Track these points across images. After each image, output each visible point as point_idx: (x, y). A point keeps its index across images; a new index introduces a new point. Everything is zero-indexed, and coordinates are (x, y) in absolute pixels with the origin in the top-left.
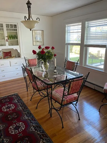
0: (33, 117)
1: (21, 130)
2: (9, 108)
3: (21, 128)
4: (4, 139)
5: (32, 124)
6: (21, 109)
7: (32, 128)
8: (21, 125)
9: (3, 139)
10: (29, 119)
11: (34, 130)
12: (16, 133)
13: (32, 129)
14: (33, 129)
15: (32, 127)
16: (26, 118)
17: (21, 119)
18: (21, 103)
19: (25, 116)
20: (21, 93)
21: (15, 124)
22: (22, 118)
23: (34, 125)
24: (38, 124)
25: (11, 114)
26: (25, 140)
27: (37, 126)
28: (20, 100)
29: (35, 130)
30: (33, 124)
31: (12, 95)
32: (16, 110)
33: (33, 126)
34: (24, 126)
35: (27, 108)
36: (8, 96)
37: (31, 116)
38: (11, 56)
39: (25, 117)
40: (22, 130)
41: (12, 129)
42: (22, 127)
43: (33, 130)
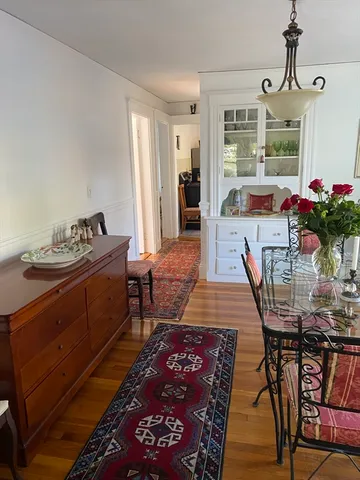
0: (223, 425)
1: (162, 443)
2: (185, 362)
3: (168, 438)
4: (113, 441)
5: (202, 444)
6: (211, 384)
7: (193, 458)
8: (174, 430)
9: (110, 439)
10: (206, 426)
11: (192, 469)
12: (147, 443)
13: (191, 462)
14: (193, 462)
15: (195, 455)
16: (203, 417)
17: (189, 411)
18: (225, 365)
19: (205, 409)
20: (248, 334)
21: (162, 417)
22: (191, 410)
23: (204, 451)
24: (218, 457)
25: (178, 384)
27: (210, 462)
28: (229, 353)
29: (198, 470)
30: (205, 446)
31: (220, 331)
32: (198, 378)
33: (200, 454)
34: (180, 436)
35: (228, 390)
36: (209, 329)
37: (219, 421)
38: (271, 210)
39: (202, 414)
40: (164, 445)
41: (148, 425)
42: (171, 438)
43: (190, 465)
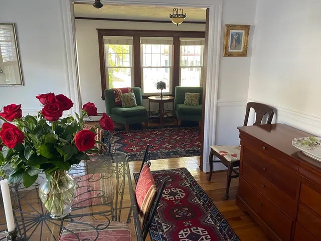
1: (187, 231)
3: (186, 234)
4: (213, 223)
5: (164, 236)
7: (166, 229)
8: (186, 240)
9: (215, 224)
11: (163, 224)
12: (195, 228)
14: (164, 227)
15: (165, 231)
23: (161, 233)
26: (180, 215)
27: (156, 230)
29: (160, 224)
33: (163, 231)
34: (180, 237)
40: (185, 230)
41: (203, 237)
42: (184, 235)
43: (166, 225)
